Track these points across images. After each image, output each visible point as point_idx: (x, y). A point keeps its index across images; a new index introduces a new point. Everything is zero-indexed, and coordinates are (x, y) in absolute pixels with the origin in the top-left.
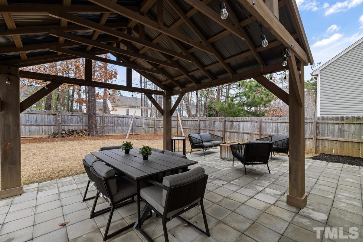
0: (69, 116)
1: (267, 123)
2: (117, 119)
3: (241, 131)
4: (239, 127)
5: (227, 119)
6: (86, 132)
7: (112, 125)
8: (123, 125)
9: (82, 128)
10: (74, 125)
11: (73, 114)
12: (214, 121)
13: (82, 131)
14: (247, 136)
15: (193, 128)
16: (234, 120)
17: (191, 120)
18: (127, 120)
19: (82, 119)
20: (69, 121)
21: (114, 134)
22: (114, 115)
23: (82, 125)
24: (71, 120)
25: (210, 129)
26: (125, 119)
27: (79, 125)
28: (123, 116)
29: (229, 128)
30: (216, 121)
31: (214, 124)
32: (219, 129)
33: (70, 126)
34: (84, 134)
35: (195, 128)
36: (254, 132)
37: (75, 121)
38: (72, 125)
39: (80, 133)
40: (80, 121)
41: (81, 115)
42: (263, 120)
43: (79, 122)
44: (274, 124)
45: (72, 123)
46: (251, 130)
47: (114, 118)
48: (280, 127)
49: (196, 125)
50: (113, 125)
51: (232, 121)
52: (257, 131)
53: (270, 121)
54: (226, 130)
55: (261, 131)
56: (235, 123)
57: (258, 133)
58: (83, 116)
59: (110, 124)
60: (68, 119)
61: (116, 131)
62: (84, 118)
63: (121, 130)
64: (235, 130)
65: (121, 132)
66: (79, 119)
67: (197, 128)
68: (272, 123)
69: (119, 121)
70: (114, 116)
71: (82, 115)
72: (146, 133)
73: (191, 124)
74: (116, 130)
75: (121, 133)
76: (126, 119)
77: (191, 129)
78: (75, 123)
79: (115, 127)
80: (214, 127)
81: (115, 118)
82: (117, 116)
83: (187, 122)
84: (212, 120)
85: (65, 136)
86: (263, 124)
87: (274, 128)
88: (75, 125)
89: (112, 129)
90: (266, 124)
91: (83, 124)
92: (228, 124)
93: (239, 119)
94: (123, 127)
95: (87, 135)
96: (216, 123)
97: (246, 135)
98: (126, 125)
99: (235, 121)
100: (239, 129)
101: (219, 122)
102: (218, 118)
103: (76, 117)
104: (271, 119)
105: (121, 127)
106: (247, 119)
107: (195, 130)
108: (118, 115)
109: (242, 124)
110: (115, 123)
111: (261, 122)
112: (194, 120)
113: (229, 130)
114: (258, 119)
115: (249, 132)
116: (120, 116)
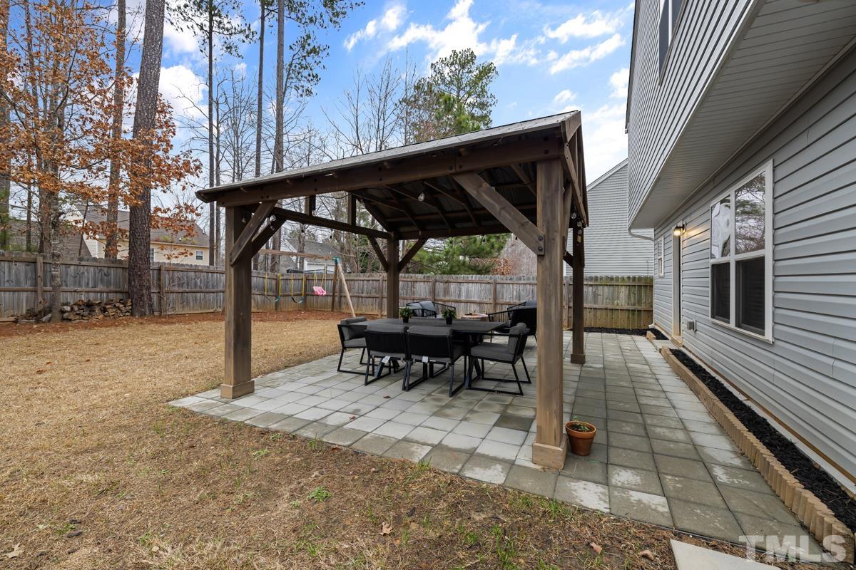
0: (72, 267)
1: (505, 285)
2: (192, 274)
3: (463, 298)
4: (460, 291)
5: (437, 278)
6: (125, 306)
7: (181, 290)
8: (207, 290)
9: (107, 296)
10: (84, 288)
11: (83, 263)
12: (414, 281)
13: (115, 306)
14: (473, 308)
15: (368, 296)
16: (451, 280)
17: (362, 279)
18: (217, 277)
19: (107, 275)
20: (72, 279)
21: (187, 311)
22: (187, 265)
23: (107, 290)
24: (76, 277)
25: (405, 296)
26: (212, 276)
27: (98, 289)
28: (207, 268)
29: (441, 294)
30: (417, 282)
31: (413, 286)
32: (422, 297)
33: (75, 291)
34: (119, 311)
35: (372, 295)
36: (485, 300)
37: (88, 280)
38: (79, 289)
39: (110, 311)
40: (102, 280)
41: (104, 265)
42: (499, 281)
43: (99, 282)
44: (515, 286)
45: (80, 285)
46: (479, 297)
47: (185, 273)
48: (523, 291)
49: (374, 290)
50: (185, 289)
51: (447, 282)
52: (489, 299)
53: (509, 281)
54: (437, 298)
55: (495, 298)
56: (452, 286)
57: (491, 301)
58: (108, 267)
59: (176, 289)
60: (67, 274)
61: (191, 304)
62: (112, 271)
63: (203, 302)
64: (453, 298)
65: (203, 306)
66: (99, 276)
67: (378, 296)
68: (511, 285)
69: (199, 281)
70: (187, 268)
71: (108, 265)
72: (258, 309)
73: (363, 287)
74: (191, 301)
75: (204, 309)
76: (215, 274)
77: (362, 297)
78: (88, 284)
79: (190, 295)
80: (414, 293)
81: (189, 273)
82: (193, 268)
83: (352, 282)
84: (408, 280)
85: (71, 317)
86: (498, 286)
87: (515, 293)
88: (87, 289)
89: (182, 297)
90: (503, 287)
91: (108, 287)
92: (440, 286)
93: (460, 278)
94: (207, 295)
95: (127, 314)
96: (417, 285)
97: (472, 305)
98: (214, 290)
99: (453, 281)
100: (459, 296)
101: (422, 284)
102: (420, 276)
103: (92, 269)
104: (511, 279)
105: (202, 295)
106: (473, 279)
107: (372, 299)
108: (196, 266)
109: (464, 287)
110: (188, 286)
111: (496, 283)
112: (371, 278)
113: (442, 298)
114: (491, 278)
115: (477, 299)
116: (200, 268)
